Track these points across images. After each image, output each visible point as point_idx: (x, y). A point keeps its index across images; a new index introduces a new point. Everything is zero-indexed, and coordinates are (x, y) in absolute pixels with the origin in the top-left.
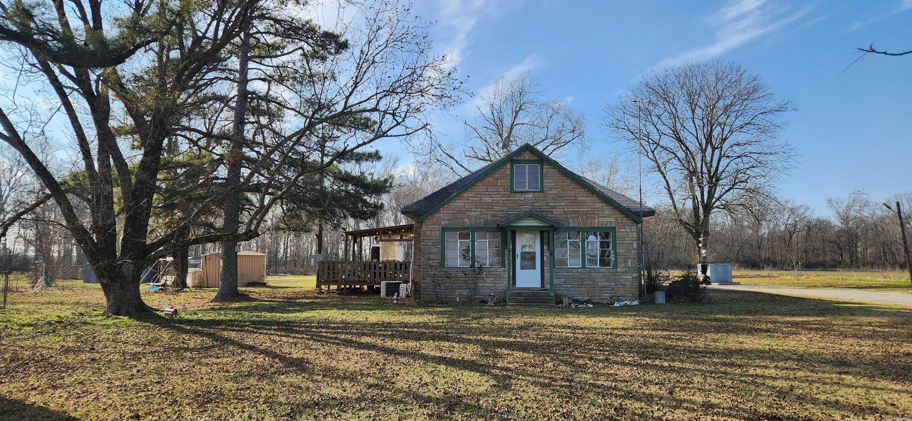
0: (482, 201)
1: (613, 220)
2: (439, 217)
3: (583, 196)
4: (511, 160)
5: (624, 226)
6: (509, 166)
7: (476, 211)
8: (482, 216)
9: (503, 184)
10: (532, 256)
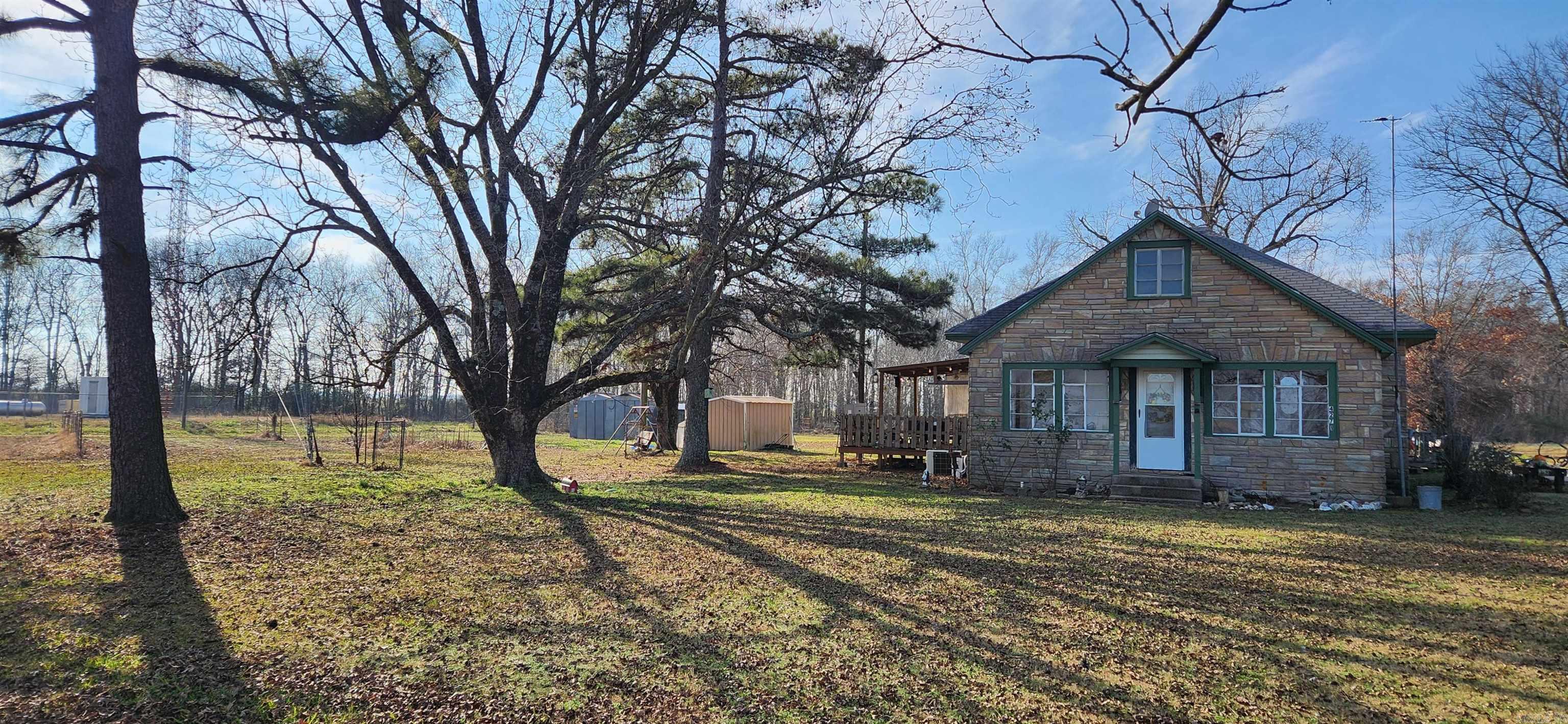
0: (1075, 316)
1: (1331, 348)
2: (999, 345)
3: (1269, 304)
4: (1129, 242)
5: (1354, 360)
6: (1124, 253)
7: (1064, 334)
8: (1076, 342)
9: (1114, 286)
10: (1168, 414)
